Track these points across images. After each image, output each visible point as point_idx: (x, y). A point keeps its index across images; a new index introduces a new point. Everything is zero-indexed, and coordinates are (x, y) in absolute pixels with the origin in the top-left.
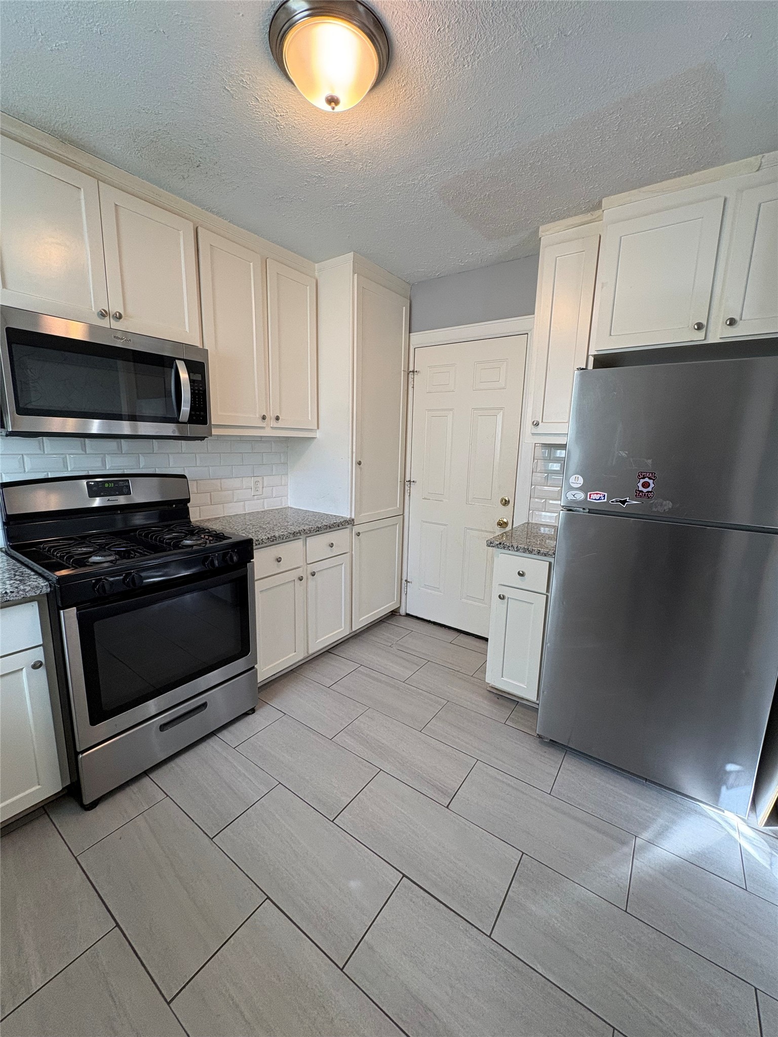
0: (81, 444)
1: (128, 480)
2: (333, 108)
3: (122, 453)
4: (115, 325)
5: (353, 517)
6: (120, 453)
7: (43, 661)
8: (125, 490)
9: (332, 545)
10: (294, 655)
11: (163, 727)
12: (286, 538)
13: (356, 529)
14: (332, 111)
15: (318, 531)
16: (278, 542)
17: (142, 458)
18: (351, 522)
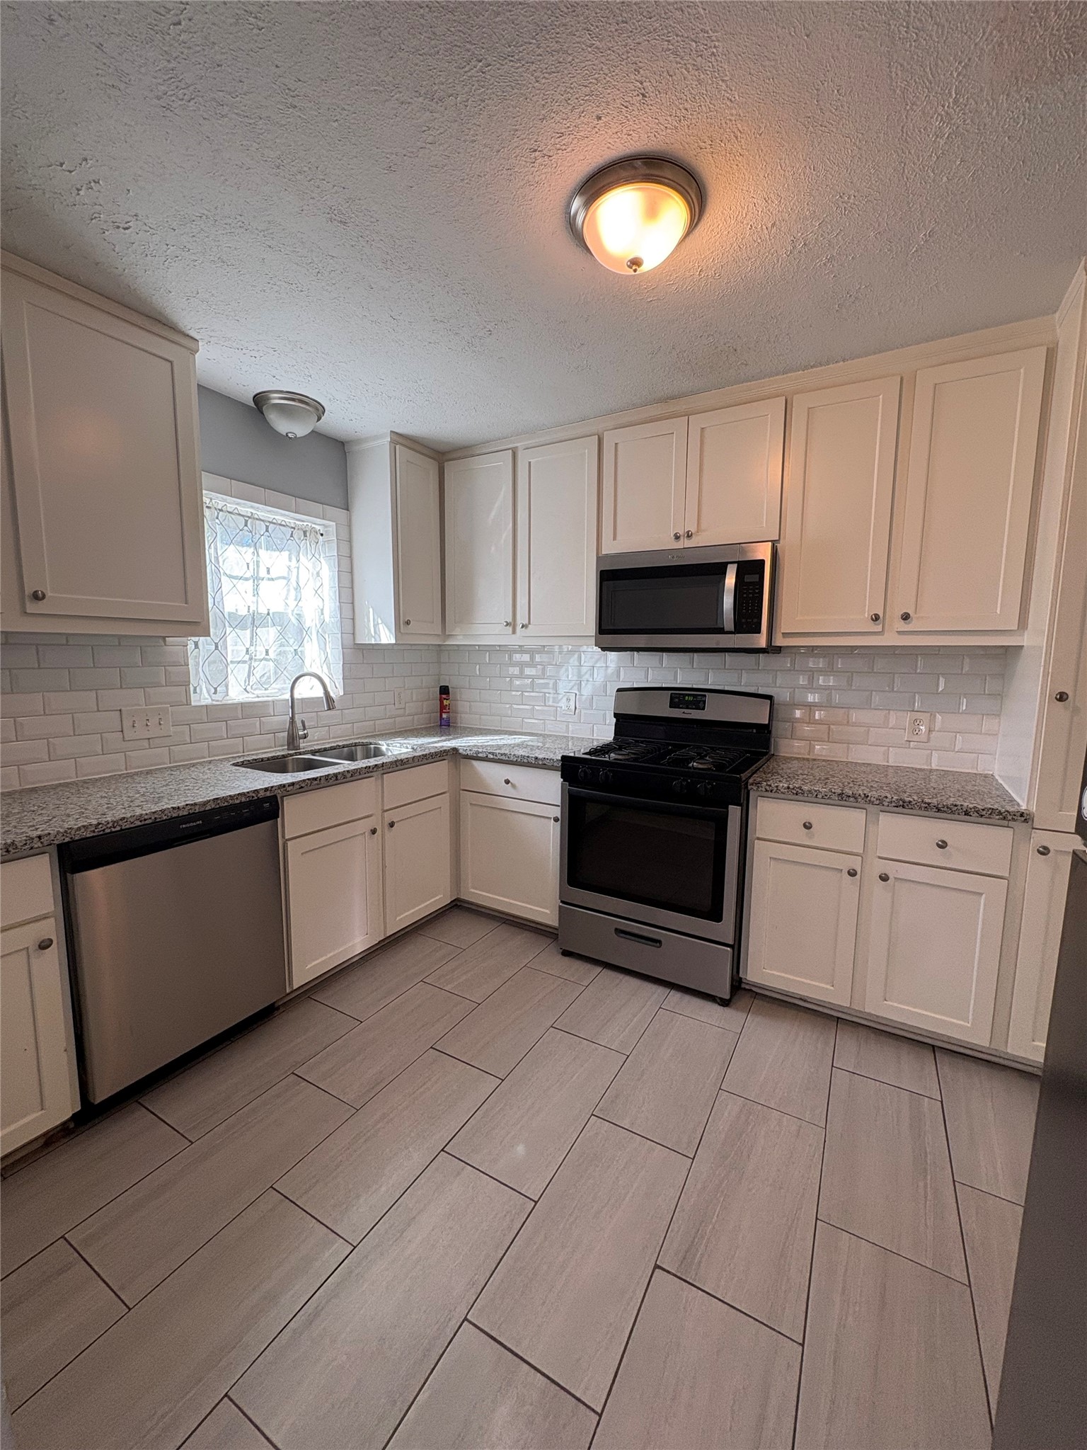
0: (690, 658)
1: (705, 696)
2: (635, 271)
3: (725, 669)
4: (688, 543)
5: (1034, 809)
6: (723, 667)
7: (560, 817)
8: (701, 705)
9: (943, 845)
10: (827, 989)
11: (618, 931)
12: (823, 797)
13: (1040, 838)
14: (634, 273)
15: (903, 807)
16: (806, 799)
17: (744, 675)
18: (1025, 817)
